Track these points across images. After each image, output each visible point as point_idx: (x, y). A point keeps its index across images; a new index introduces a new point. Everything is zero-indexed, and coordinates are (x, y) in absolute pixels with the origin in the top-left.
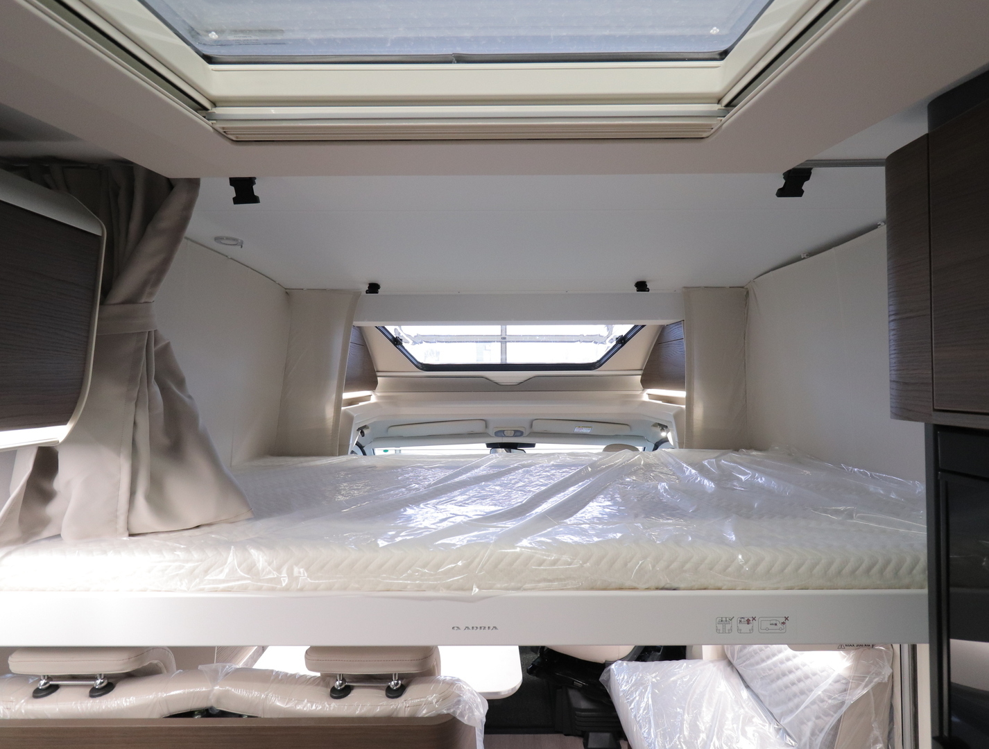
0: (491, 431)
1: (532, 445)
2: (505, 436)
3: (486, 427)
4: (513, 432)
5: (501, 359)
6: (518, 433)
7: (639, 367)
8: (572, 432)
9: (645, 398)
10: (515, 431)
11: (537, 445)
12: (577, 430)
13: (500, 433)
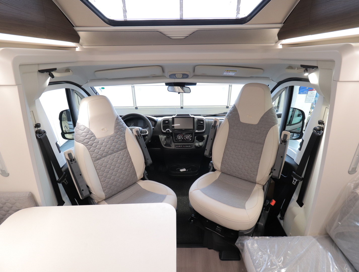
0: (167, 74)
1: (195, 84)
2: (176, 78)
3: (163, 71)
4: (182, 75)
5: (180, 17)
6: (185, 76)
7: (280, 21)
8: (222, 75)
9: (280, 47)
10: (183, 74)
11: (197, 84)
12: (225, 74)
13: (173, 76)
